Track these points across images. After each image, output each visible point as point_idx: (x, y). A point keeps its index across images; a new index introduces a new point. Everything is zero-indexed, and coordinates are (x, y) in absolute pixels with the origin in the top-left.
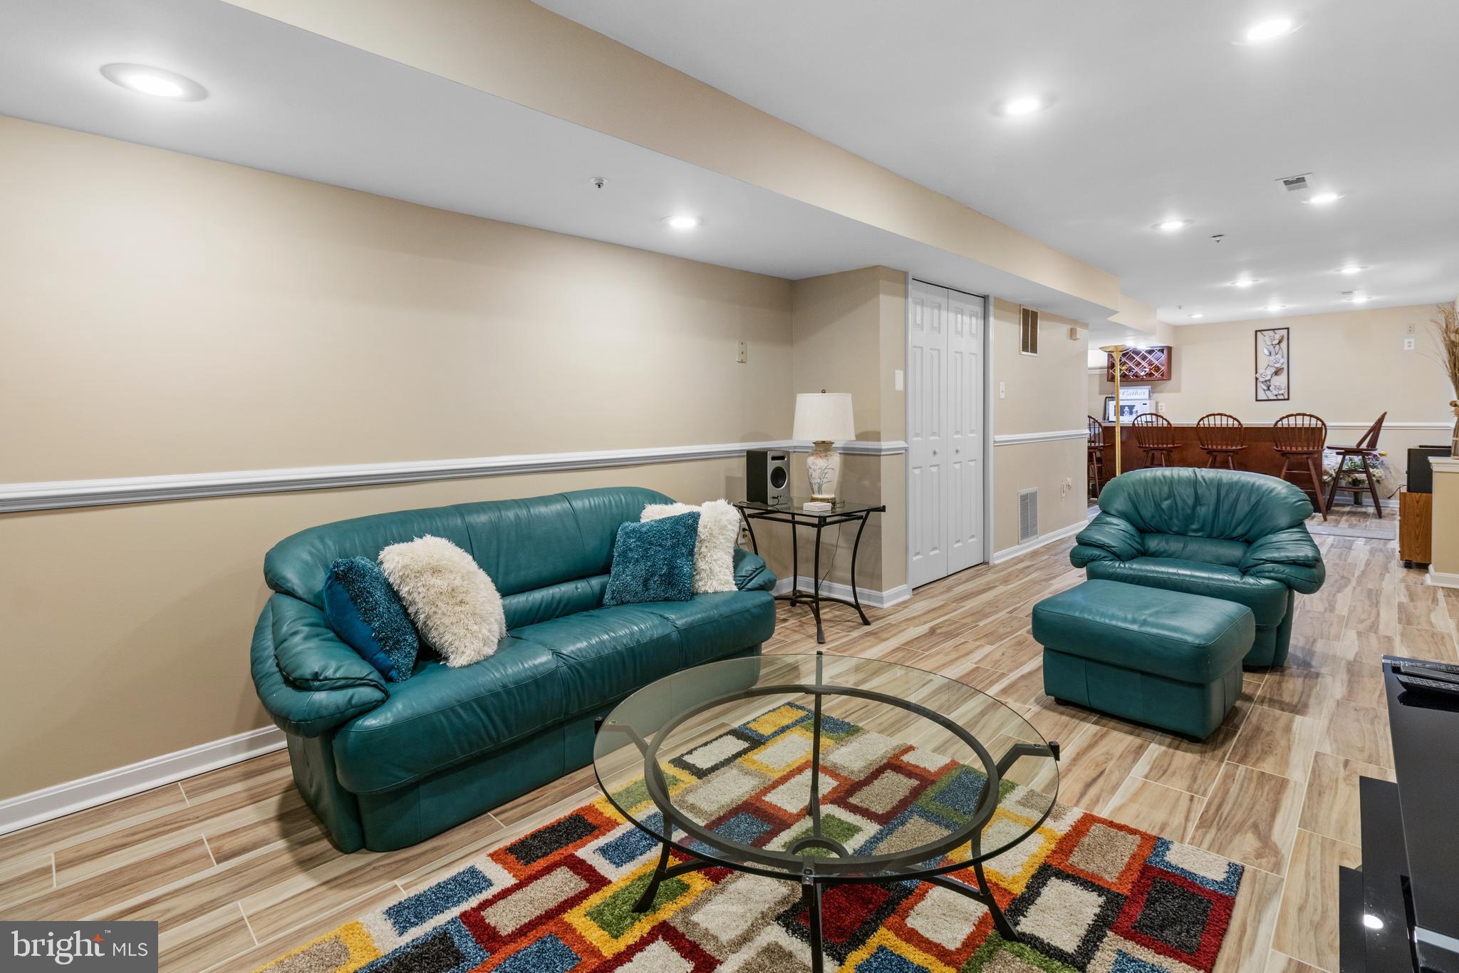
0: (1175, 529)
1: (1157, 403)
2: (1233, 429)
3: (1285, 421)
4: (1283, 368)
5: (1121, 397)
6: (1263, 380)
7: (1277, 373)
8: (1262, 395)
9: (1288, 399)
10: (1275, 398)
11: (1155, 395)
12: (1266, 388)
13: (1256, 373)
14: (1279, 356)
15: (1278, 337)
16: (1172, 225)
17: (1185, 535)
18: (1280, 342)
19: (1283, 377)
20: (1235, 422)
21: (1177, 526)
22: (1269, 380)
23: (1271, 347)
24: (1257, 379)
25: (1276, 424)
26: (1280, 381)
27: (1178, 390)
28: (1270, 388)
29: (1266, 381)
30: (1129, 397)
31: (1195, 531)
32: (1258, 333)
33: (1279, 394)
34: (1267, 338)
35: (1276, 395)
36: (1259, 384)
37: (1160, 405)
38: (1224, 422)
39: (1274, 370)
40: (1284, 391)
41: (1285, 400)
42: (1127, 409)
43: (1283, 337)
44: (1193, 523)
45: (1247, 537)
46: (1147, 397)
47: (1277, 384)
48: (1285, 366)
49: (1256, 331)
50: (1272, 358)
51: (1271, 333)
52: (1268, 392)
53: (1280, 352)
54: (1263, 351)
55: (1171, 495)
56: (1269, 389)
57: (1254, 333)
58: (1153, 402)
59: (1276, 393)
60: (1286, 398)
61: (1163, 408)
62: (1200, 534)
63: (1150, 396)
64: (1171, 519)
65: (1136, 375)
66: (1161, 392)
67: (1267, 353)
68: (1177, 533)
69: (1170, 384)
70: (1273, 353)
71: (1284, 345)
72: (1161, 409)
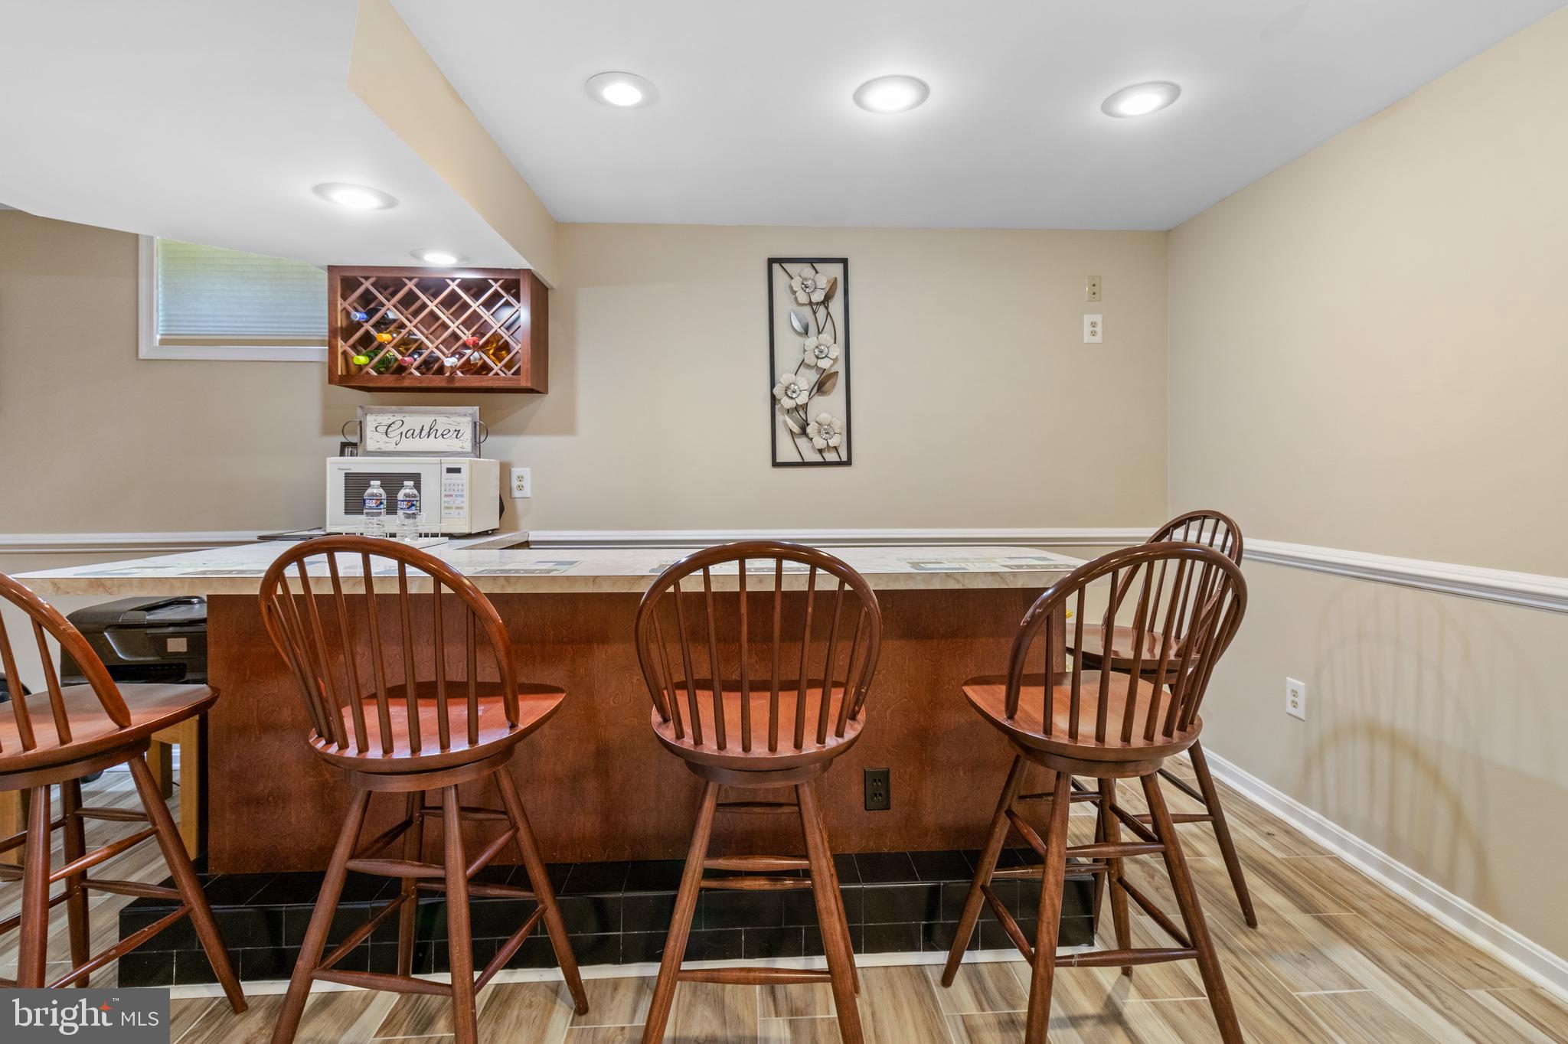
1: (505, 470)
4: (836, 373)
5: (373, 440)
6: (790, 405)
7: (821, 386)
8: (787, 452)
9: (848, 463)
10: (818, 458)
11: (491, 442)
12: (796, 429)
13: (773, 385)
14: (826, 337)
15: (823, 282)
18: (828, 299)
19: (836, 397)
22: (805, 407)
23: (807, 310)
24: (774, 400)
26: (827, 410)
27: (566, 426)
28: (809, 430)
29: (796, 408)
30: (407, 445)
32: (776, 267)
33: (829, 450)
34: (796, 286)
35: (820, 451)
36: (779, 417)
37: (516, 471)
39: (813, 377)
40: (839, 440)
41: (839, 463)
42: (375, 488)
43: (834, 284)
46: (468, 446)
47: (824, 417)
48: (840, 368)
49: (771, 263)
50: (812, 342)
51: (806, 270)
52: (802, 442)
53: (829, 325)
54: (789, 316)
56: (803, 433)
57: (766, 268)
58: (490, 466)
59: (822, 445)
60: (844, 458)
61: (527, 483)
63: (476, 443)
65: (430, 365)
66: (518, 431)
67: (798, 326)
69: (544, 406)
70: (812, 329)
71: (836, 306)
72: (520, 488)
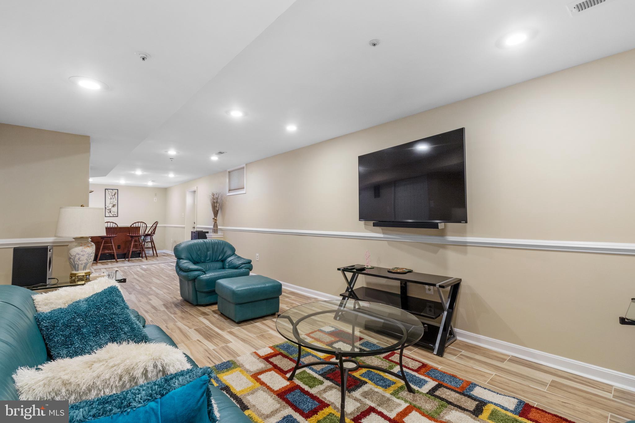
0: (202, 261)
2: (115, 228)
3: (135, 225)
6: (108, 208)
7: (113, 206)
8: (107, 215)
9: (117, 216)
10: (113, 216)
12: (109, 212)
13: (105, 206)
14: (114, 200)
15: (114, 192)
16: (172, 152)
17: (205, 262)
18: (115, 194)
19: (116, 208)
20: (116, 225)
21: (203, 260)
22: (111, 209)
23: (111, 196)
24: (105, 208)
25: (131, 226)
29: (109, 209)
31: (208, 260)
32: (106, 190)
33: (114, 214)
34: (110, 192)
36: (106, 210)
38: (111, 225)
39: (112, 205)
40: (116, 213)
41: (116, 217)
43: (116, 192)
44: (207, 258)
45: (222, 260)
47: (114, 210)
48: (117, 204)
49: (105, 189)
50: (112, 200)
51: (111, 191)
52: (110, 214)
53: (115, 198)
54: (108, 197)
55: (200, 249)
56: (110, 212)
57: (105, 190)
59: (113, 214)
62: (209, 261)
64: (201, 257)
67: (110, 198)
68: (203, 262)
70: (112, 198)
71: (116, 196)
